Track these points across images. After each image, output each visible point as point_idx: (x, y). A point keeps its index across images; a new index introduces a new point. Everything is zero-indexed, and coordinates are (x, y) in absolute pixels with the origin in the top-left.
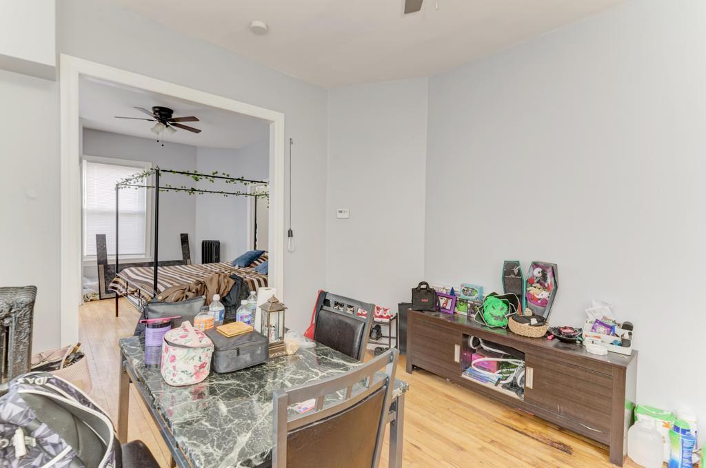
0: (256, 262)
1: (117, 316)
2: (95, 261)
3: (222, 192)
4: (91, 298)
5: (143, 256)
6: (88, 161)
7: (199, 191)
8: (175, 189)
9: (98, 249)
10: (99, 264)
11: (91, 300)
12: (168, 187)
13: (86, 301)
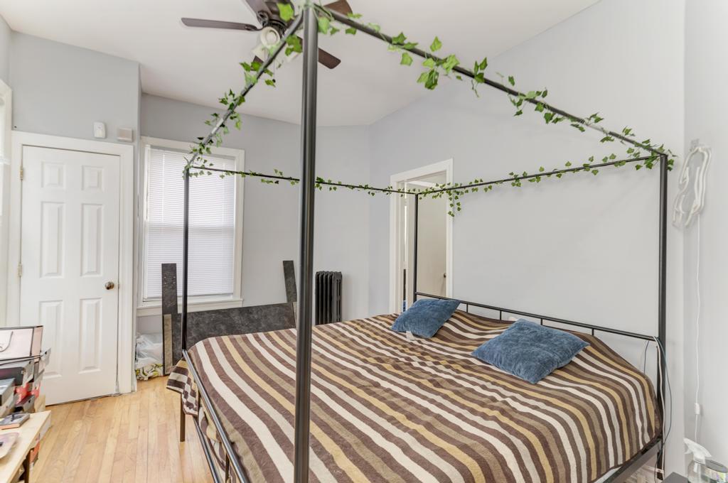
0: (447, 325)
1: (183, 439)
2: (158, 307)
3: (366, 188)
4: (150, 374)
5: (231, 298)
6: (152, 147)
7: (330, 183)
8: (290, 179)
9: (164, 288)
10: (164, 313)
11: (150, 378)
12: (278, 175)
13: (140, 380)
